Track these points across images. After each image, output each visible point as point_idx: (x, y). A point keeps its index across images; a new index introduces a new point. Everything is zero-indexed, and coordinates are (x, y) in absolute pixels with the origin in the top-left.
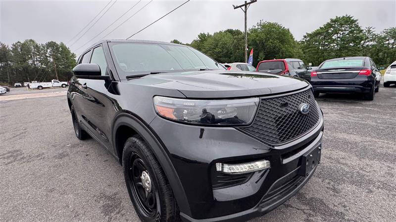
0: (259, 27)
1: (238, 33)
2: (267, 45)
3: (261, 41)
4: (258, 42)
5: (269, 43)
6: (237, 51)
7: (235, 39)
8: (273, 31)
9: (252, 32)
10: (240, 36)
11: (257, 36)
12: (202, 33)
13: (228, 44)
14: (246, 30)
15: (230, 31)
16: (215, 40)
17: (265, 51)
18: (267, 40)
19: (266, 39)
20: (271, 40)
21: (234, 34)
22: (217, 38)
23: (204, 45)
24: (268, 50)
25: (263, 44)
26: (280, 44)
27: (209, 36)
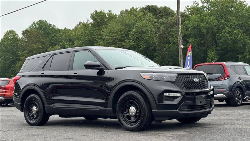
0: (205, 4)
1: (166, 12)
2: (221, 38)
3: (209, 29)
4: (204, 31)
5: (224, 35)
6: (167, 46)
7: (162, 24)
8: (231, 12)
9: (192, 13)
10: (171, 20)
11: (202, 20)
12: (99, 11)
13: (148, 33)
14: (178, 8)
15: (151, 9)
16: (124, 25)
17: (218, 48)
18: (220, 28)
19: (218, 26)
20: (227, 29)
21: (159, 16)
22: (127, 21)
23: (103, 33)
24: (223, 47)
25: (214, 34)
26: (245, 35)
27: (112, 17)
